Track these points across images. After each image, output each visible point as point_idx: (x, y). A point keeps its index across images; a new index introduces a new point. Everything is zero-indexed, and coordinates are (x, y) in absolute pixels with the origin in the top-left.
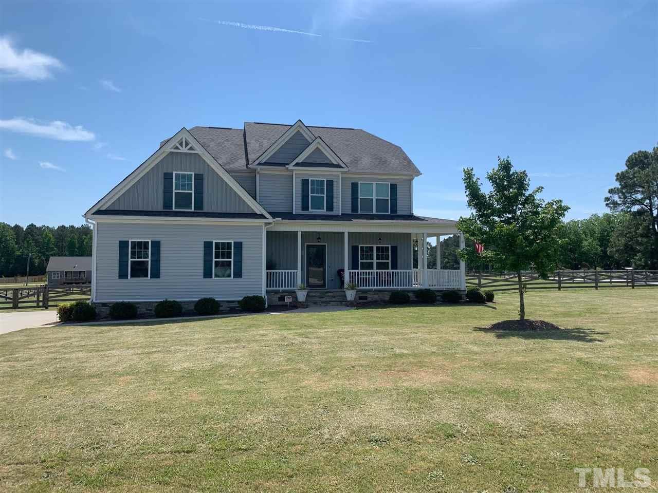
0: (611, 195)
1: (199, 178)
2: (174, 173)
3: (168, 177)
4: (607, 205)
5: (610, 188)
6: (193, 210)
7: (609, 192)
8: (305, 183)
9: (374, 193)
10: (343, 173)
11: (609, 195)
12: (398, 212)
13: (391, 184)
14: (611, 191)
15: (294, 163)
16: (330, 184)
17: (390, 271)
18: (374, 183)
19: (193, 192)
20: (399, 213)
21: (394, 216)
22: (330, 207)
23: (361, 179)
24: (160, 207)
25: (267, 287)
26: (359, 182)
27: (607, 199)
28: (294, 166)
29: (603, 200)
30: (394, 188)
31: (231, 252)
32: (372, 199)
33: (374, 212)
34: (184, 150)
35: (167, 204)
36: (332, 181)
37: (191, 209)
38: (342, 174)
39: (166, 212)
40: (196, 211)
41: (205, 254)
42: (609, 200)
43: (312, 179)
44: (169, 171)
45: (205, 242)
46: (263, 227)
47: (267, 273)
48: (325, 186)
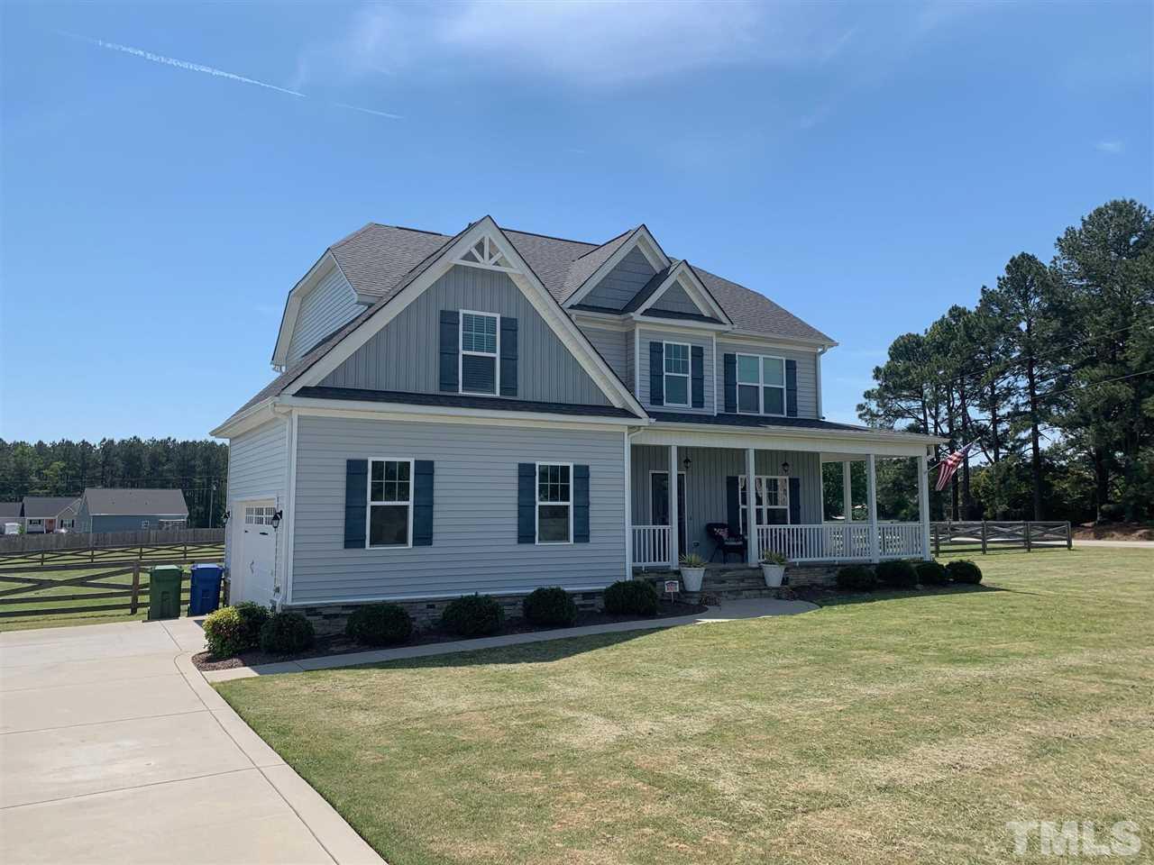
0: (867, 401)
1: (510, 327)
2: (462, 312)
3: (448, 320)
4: (860, 416)
5: (866, 390)
6: (498, 394)
7: (865, 396)
8: (655, 349)
9: (762, 376)
10: (720, 334)
11: (863, 401)
12: (798, 413)
13: (787, 361)
14: (868, 395)
15: (642, 309)
16: (698, 353)
17: (789, 526)
18: (761, 357)
19: (497, 355)
20: (801, 415)
21: (793, 421)
22: (698, 402)
23: (742, 348)
24: (433, 388)
25: (634, 561)
26: (737, 354)
27: (860, 407)
28: (642, 314)
29: (855, 408)
30: (791, 366)
31: (568, 486)
32: (757, 387)
33: (762, 413)
34: (485, 264)
35: (447, 379)
36: (701, 349)
37: (494, 392)
38: (717, 335)
39: (445, 398)
40: (503, 397)
41: (520, 491)
42: (864, 408)
43: (668, 342)
44: (451, 308)
45: (520, 465)
46: (626, 434)
47: (634, 531)
48: (690, 357)
